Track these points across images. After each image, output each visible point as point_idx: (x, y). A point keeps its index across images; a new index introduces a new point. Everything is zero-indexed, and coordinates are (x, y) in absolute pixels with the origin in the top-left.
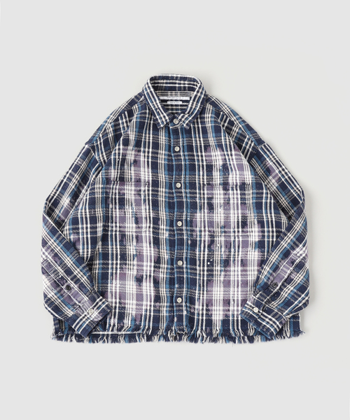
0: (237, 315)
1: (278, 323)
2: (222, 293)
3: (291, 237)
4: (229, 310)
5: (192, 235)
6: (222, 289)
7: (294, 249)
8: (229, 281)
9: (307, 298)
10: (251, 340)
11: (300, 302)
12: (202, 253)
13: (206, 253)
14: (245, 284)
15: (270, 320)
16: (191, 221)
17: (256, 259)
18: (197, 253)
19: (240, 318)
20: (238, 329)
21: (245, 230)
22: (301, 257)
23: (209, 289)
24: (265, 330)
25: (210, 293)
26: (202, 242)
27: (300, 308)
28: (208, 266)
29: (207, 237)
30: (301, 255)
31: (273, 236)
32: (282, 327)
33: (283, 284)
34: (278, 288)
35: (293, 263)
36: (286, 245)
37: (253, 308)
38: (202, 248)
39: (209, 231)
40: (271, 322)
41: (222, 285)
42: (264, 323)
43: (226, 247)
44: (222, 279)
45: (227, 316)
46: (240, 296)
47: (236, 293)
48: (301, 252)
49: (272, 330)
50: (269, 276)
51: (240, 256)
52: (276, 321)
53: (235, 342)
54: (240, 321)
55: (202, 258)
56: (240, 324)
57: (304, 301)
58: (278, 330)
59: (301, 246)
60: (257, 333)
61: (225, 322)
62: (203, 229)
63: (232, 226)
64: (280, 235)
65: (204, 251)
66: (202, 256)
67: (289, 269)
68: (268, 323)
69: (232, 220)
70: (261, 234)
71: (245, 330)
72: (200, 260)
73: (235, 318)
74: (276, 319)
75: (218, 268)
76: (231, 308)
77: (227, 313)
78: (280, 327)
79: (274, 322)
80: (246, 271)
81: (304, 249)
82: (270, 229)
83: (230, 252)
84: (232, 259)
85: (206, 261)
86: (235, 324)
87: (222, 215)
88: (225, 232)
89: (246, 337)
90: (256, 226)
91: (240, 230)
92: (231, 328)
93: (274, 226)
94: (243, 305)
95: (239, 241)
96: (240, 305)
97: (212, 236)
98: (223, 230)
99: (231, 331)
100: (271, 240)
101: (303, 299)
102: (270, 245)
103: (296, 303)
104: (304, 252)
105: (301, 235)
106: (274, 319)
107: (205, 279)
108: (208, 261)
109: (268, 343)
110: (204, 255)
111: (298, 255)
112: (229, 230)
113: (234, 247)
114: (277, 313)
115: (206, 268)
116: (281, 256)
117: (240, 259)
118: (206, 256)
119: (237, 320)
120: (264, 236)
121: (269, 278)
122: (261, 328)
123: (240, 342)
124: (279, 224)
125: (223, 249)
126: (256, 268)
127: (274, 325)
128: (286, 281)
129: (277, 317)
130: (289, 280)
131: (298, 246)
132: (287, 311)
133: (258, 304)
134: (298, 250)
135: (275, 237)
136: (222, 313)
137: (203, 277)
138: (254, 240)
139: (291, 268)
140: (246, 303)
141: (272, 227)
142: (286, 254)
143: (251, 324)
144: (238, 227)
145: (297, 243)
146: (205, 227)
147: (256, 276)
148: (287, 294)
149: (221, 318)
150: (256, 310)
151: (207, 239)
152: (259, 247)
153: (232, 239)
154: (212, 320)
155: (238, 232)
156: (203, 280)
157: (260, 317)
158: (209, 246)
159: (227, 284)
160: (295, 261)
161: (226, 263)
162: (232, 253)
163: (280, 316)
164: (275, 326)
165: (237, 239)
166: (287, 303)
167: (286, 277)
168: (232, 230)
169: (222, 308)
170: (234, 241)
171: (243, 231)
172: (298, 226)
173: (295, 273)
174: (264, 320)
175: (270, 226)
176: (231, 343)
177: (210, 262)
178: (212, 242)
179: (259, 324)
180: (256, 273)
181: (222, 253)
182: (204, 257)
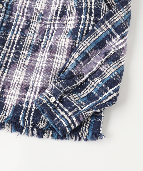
0: (32, 103)
1: (74, 119)
2: (23, 77)
3: (108, 25)
4: (25, 97)
5: (9, 18)
6: (24, 73)
7: (110, 40)
8: (33, 67)
9: (115, 95)
10: (41, 134)
11: (105, 98)
12: (14, 36)
13: (18, 36)
14: (49, 70)
15: (67, 113)
16: (12, 6)
17: (67, 46)
18: (10, 35)
19: (34, 107)
20: (29, 119)
21: (62, 19)
22: (117, 49)
23: (10, 71)
24: (56, 124)
25: (10, 75)
26: (18, 25)
27: (105, 105)
28: (16, 49)
29: (23, 21)
30: (117, 47)
31: (89, 25)
32: (80, 126)
33: (90, 76)
34: (83, 79)
35: (106, 54)
36: (101, 33)
37: (50, 97)
38: (15, 32)
39: (27, 17)
40: (66, 117)
41: (25, 69)
42: (58, 117)
43: (40, 33)
44: (27, 63)
45: (21, 102)
46: (40, 83)
47: (37, 80)
48: (117, 44)
49: (65, 125)
50: (75, 64)
51: (50, 43)
52: (73, 117)
53: (21, 133)
54: (33, 111)
55: (12, 41)
56: (32, 114)
57: (110, 98)
58: (73, 128)
59: (118, 37)
60: (49, 127)
61: (17, 108)
62: (21, 14)
63: (51, 14)
64: (97, 24)
65: (16, 34)
66: (13, 38)
67: (100, 59)
68: (63, 116)
69: (52, 10)
70: (77, 21)
71: (36, 121)
72: (10, 42)
73: (29, 107)
74: (73, 114)
75: (25, 52)
76: (28, 95)
77: (22, 99)
78: (77, 125)
79: (70, 117)
80: (53, 57)
81: (122, 41)
82: (88, 17)
83: (42, 38)
84: (42, 45)
85: (15, 44)
86: (28, 112)
87: (44, 5)
88: (42, 19)
89: (35, 129)
90: (74, 14)
91: (58, 18)
92: (21, 116)
93: (93, 14)
94: (40, 93)
95: (54, 29)
96: (37, 92)
97: (28, 22)
98: (41, 17)
99: (21, 120)
100: (86, 27)
101: (110, 95)
102: (85, 33)
103: (101, 98)
104: (122, 44)
105: (120, 26)
106: (70, 114)
107: (10, 61)
108: (18, 44)
109: (60, 142)
110: (15, 37)
111: (114, 46)
112: (47, 18)
113: (48, 34)
114: (75, 107)
115: (13, 51)
116: (94, 45)
117: (50, 45)
118: (17, 39)
119: (31, 109)
120: (79, 24)
121: (75, 67)
122: (54, 121)
123: (28, 134)
124: (98, 12)
125: (36, 35)
126: (65, 57)
127: (69, 120)
128: (94, 73)
129: (74, 111)
130: (97, 73)
131: (115, 36)
132: (87, 107)
133: (55, 93)
134: (114, 40)
135: (91, 26)
136: (16, 98)
137: (8, 59)
138: (69, 28)
139: (103, 59)
140: (44, 92)
141: (90, 15)
142: (100, 44)
143: (45, 116)
144: (56, 15)
145: (115, 33)
146: (23, 13)
147: (62, 65)
148: (93, 88)
149: (14, 103)
150: (53, 100)
151: (22, 23)
152: (71, 35)
153: (48, 27)
154: (4, 104)
155: (55, 20)
156: (7, 62)
157: (55, 109)
158: (23, 31)
159: (30, 69)
160: (108, 52)
161: (36, 49)
162: (44, 40)
163: (79, 111)
164: (70, 122)
165: (52, 27)
166: (91, 98)
167: (95, 69)
168: (50, 18)
169: (18, 93)
170: (49, 29)
171: (60, 20)
172: (119, 16)
173: (106, 65)
174: (59, 113)
175: (88, 13)
176: (17, 133)
177: (20, 45)
178: (27, 27)
179: (52, 116)
180: (64, 62)
181: (34, 38)
182: (15, 40)
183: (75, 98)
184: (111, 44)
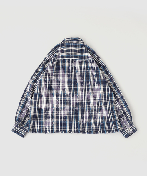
183: (23, 126)
184: (27, 105)
